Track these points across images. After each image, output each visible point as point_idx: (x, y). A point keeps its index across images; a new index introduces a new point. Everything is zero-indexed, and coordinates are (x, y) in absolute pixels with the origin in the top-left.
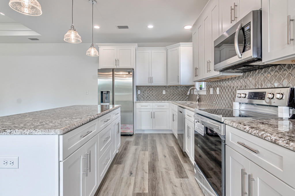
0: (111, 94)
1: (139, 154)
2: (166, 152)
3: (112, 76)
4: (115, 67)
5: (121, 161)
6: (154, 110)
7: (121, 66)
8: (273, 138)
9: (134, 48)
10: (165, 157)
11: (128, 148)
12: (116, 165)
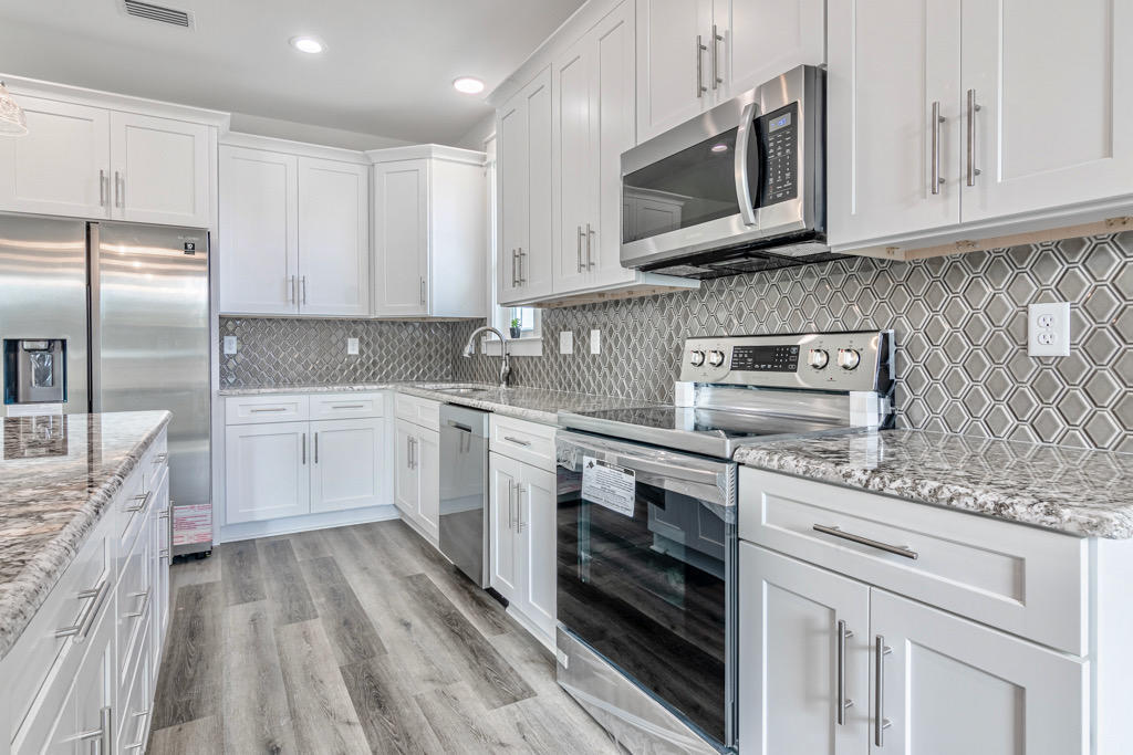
0: (76, 355)
1: (278, 645)
2: (403, 601)
3: (83, 260)
4: (98, 213)
5: (188, 703)
6: (316, 428)
7: (133, 212)
8: (989, 499)
9: (215, 130)
10: (407, 625)
11: (208, 623)
12: (170, 729)
